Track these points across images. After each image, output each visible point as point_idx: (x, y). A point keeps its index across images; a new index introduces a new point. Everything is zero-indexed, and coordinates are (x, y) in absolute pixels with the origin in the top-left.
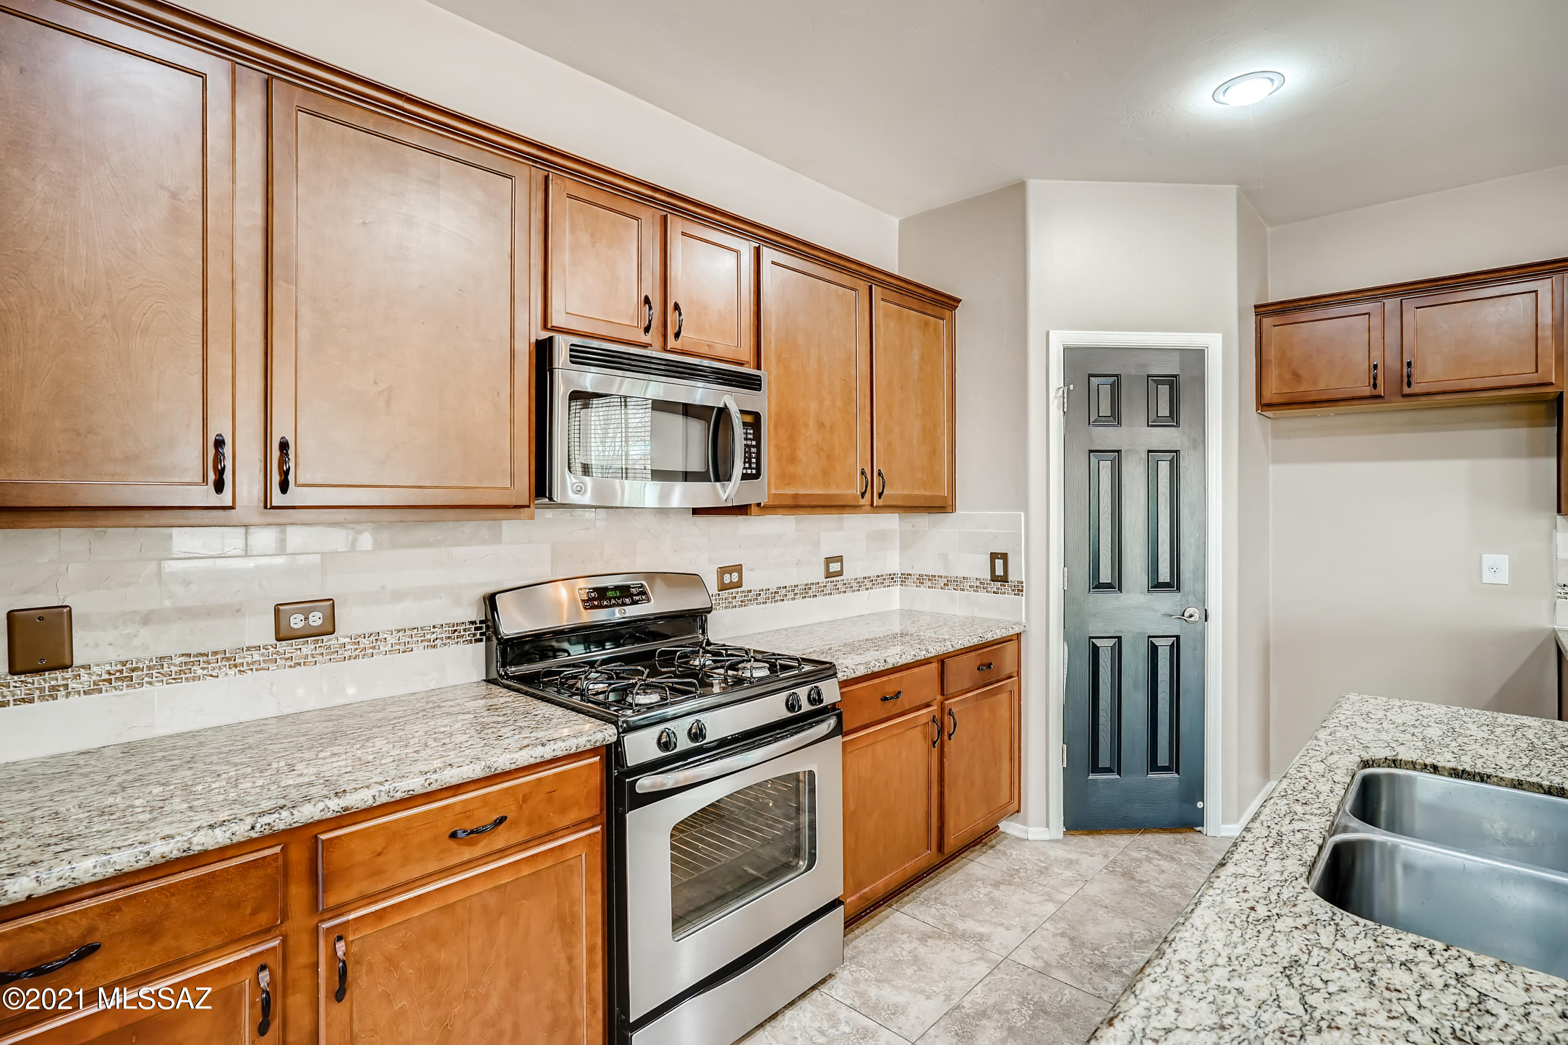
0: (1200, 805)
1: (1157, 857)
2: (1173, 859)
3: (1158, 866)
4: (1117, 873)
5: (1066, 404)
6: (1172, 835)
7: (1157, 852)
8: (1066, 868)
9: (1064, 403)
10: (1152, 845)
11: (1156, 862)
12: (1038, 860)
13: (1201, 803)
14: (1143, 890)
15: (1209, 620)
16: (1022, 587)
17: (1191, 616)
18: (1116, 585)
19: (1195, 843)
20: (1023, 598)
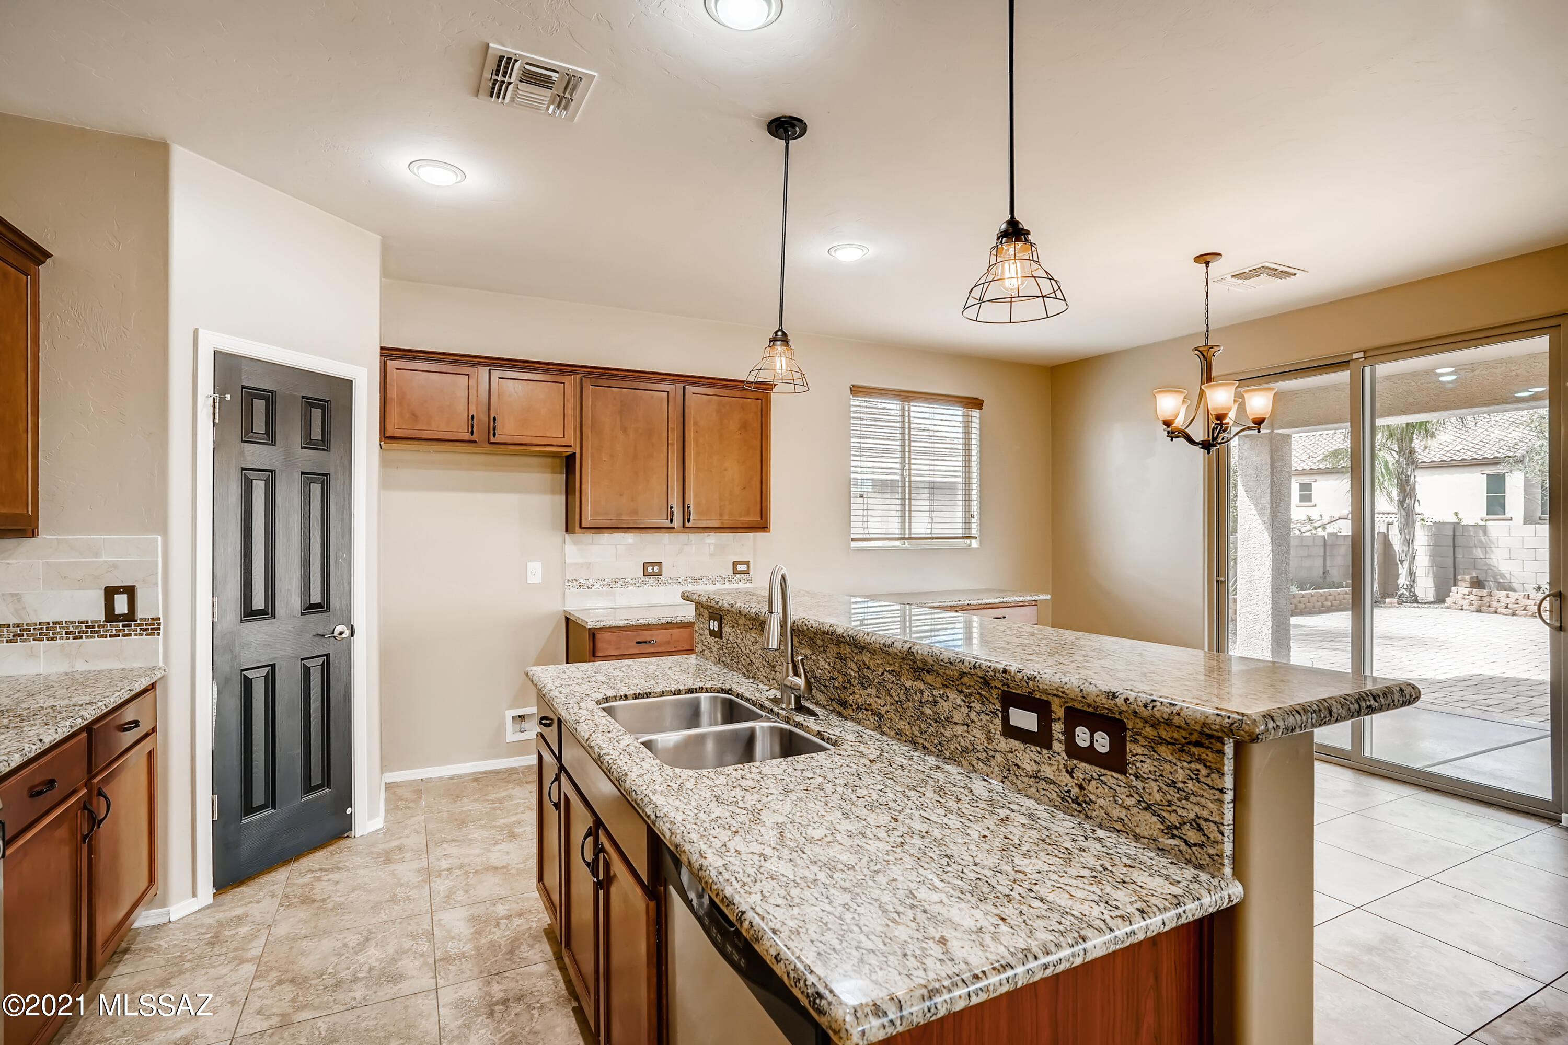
0: (349, 811)
1: (324, 873)
2: (338, 868)
3: (330, 880)
4: (296, 905)
5: (217, 415)
6: (325, 850)
7: (321, 870)
8: (238, 926)
9: (214, 414)
10: (312, 866)
11: (325, 878)
12: (199, 934)
13: (350, 809)
14: (330, 906)
15: (355, 636)
16: (159, 624)
17: (341, 633)
18: (269, 612)
19: (349, 847)
20: (161, 637)
